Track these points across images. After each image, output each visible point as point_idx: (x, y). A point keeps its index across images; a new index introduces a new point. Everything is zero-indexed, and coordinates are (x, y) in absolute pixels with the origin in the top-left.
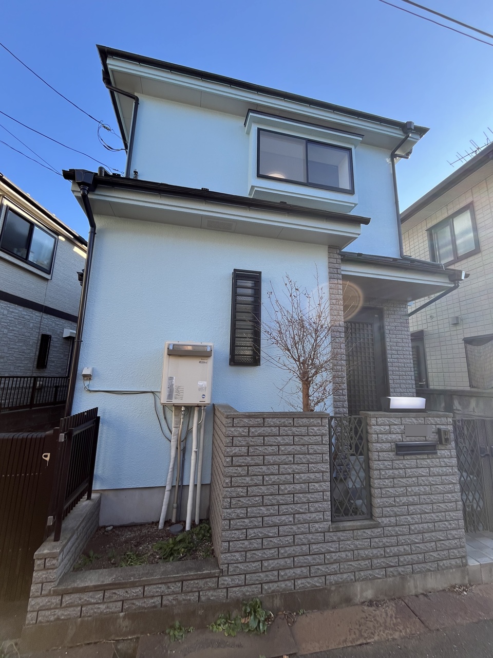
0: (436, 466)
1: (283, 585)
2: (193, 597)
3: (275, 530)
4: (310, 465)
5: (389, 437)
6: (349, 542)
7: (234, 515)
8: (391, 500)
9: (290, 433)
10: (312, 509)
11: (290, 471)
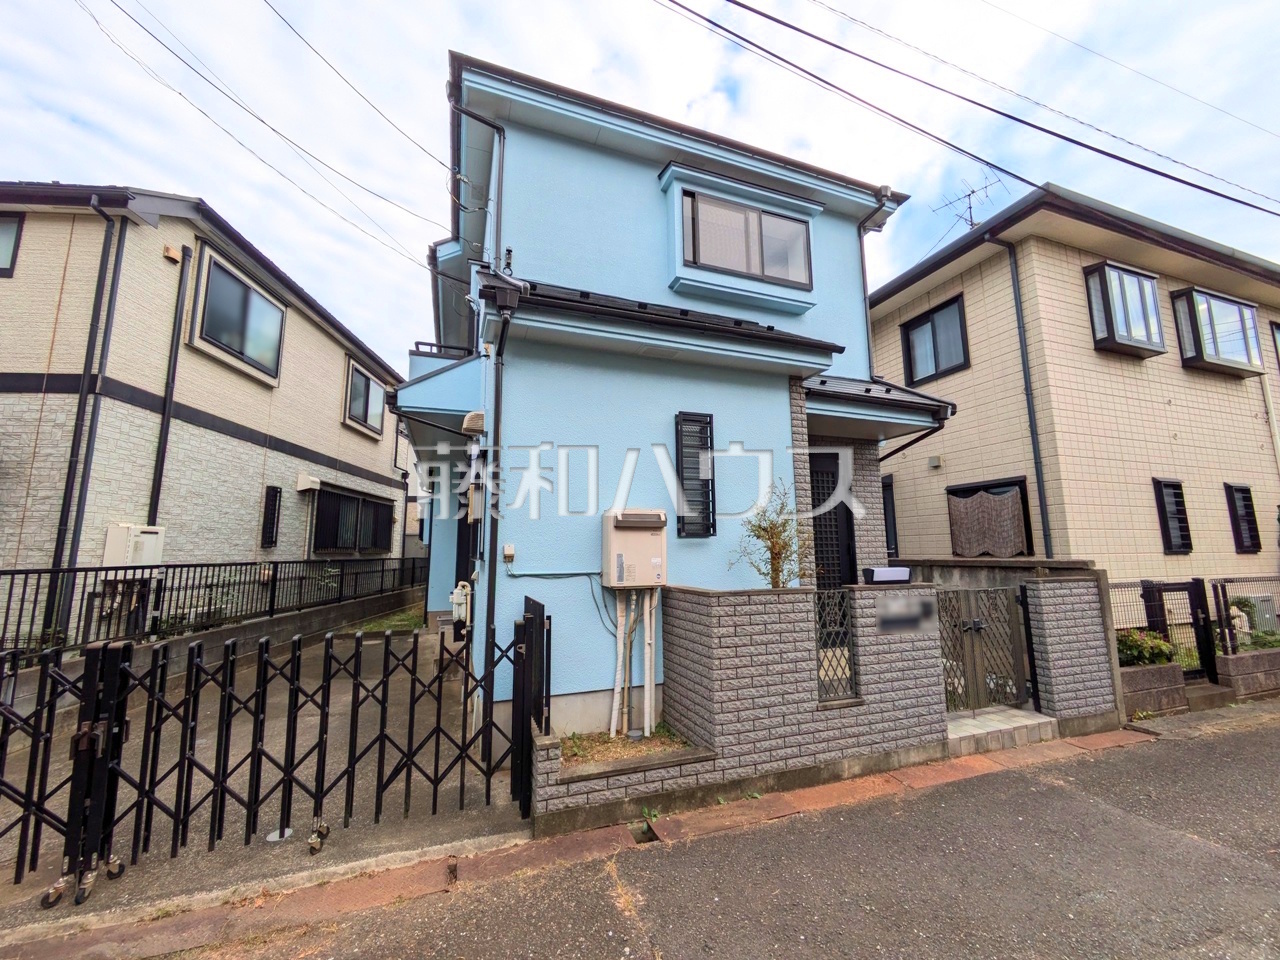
0: (920, 640)
1: (775, 765)
2: (692, 780)
3: (766, 711)
4: (797, 644)
5: (873, 611)
6: (836, 721)
7: (725, 698)
8: (876, 677)
9: (775, 610)
10: (800, 689)
11: (777, 650)
